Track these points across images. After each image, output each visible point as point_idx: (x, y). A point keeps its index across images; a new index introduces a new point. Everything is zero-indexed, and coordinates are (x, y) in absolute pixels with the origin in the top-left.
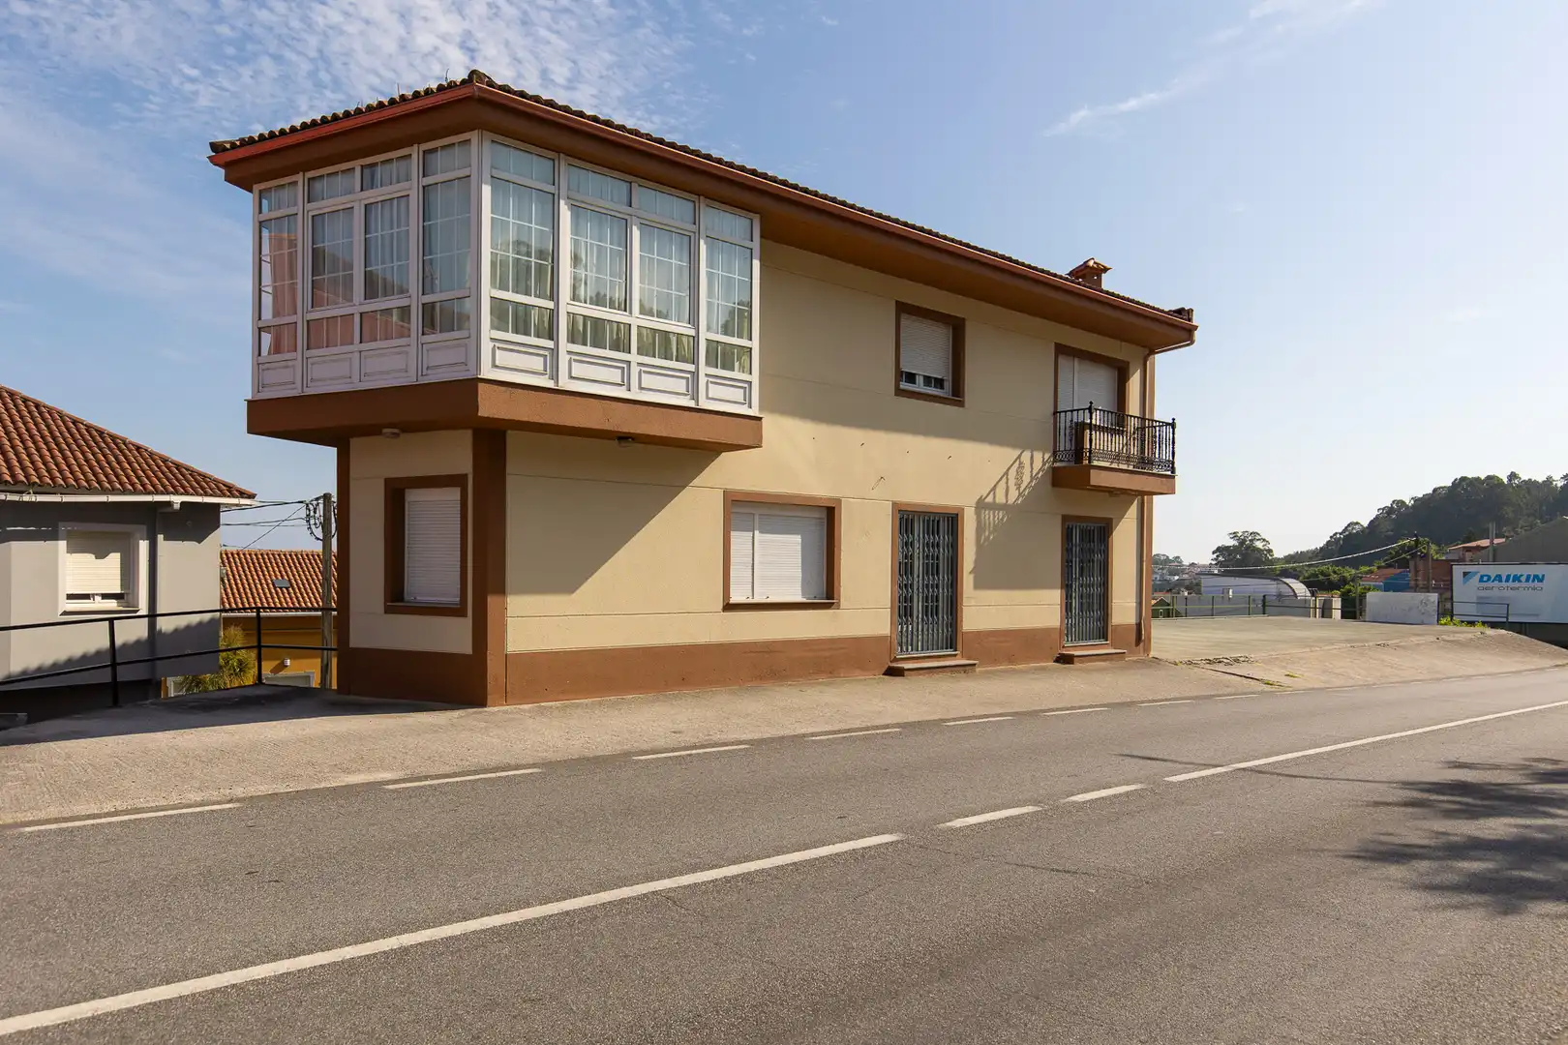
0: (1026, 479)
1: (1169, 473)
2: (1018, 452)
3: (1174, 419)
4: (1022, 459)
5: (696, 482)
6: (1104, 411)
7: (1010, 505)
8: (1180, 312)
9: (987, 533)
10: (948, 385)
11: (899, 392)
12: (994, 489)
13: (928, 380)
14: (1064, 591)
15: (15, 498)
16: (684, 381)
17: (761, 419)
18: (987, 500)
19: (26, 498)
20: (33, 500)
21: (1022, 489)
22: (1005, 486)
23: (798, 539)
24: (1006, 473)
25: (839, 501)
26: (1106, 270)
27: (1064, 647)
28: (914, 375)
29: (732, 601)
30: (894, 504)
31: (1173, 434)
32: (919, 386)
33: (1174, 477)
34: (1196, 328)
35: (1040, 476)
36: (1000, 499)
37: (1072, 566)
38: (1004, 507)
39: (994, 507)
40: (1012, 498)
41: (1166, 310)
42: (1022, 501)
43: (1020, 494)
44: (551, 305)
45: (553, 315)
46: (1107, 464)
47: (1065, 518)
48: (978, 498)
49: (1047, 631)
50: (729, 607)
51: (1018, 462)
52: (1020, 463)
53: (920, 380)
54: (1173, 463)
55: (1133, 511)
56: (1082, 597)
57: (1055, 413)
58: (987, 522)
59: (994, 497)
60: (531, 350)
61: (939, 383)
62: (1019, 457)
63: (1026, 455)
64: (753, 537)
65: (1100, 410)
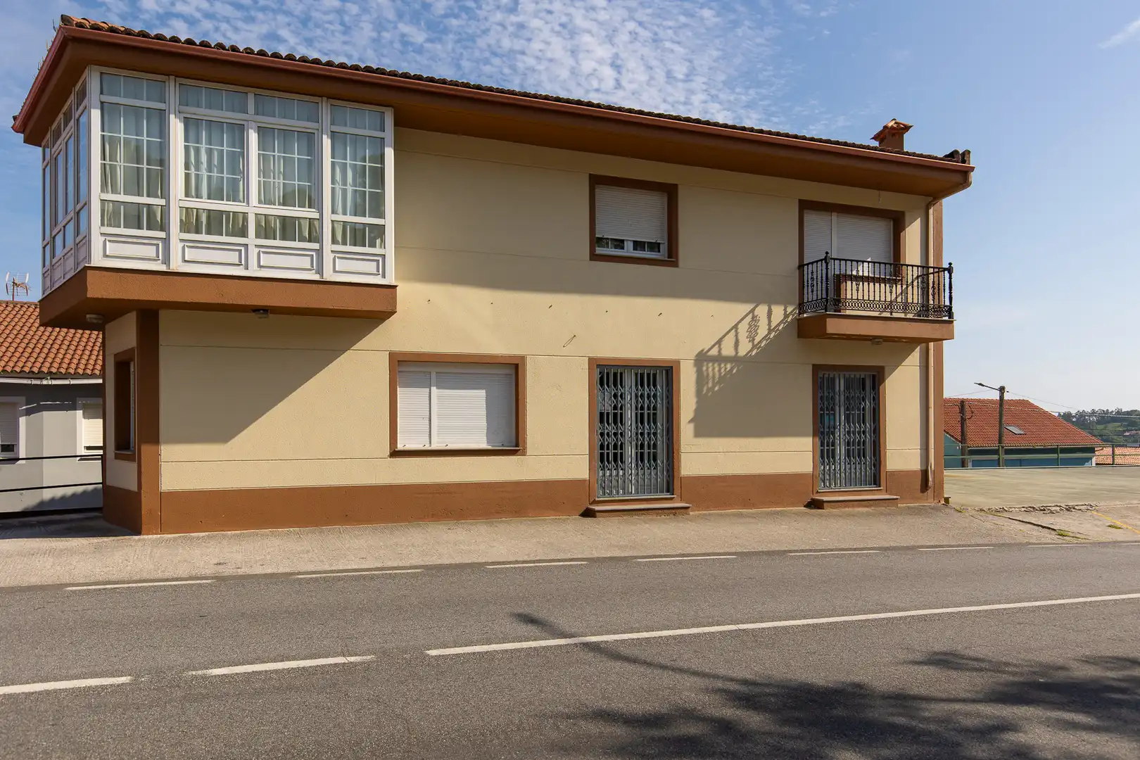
0: (762, 331)
1: (947, 318)
2: (749, 307)
3: (950, 264)
4: (756, 313)
5: (357, 346)
6: (874, 263)
7: (740, 357)
8: (952, 155)
9: (710, 385)
10: (664, 248)
11: (594, 257)
12: (719, 342)
13: (638, 245)
14: (817, 439)
15: (38, 382)
16: (309, 258)
17: (395, 287)
18: (711, 353)
19: (45, 382)
20: (50, 383)
21: (757, 339)
22: (734, 340)
23: (482, 393)
24: (736, 327)
25: (523, 358)
26: (907, 128)
27: (818, 492)
28: (622, 241)
29: (400, 447)
30: (591, 360)
31: (950, 278)
32: (629, 250)
33: (952, 322)
34: (973, 169)
35: (780, 328)
36: (728, 350)
37: (834, 415)
38: (735, 359)
39: (720, 359)
40: (742, 352)
41: (941, 156)
42: (757, 354)
43: (754, 347)
44: (163, 202)
45: (165, 210)
46: (876, 314)
47: (816, 368)
48: (701, 349)
49: (797, 478)
50: (395, 453)
51: (750, 316)
52: (754, 317)
53: (629, 246)
54: (950, 308)
55: (915, 357)
56: (848, 444)
57: (801, 266)
58: (711, 374)
59: (720, 351)
60: (135, 240)
61: (654, 247)
62: (752, 311)
63: (762, 310)
64: (430, 393)
65: (869, 262)
